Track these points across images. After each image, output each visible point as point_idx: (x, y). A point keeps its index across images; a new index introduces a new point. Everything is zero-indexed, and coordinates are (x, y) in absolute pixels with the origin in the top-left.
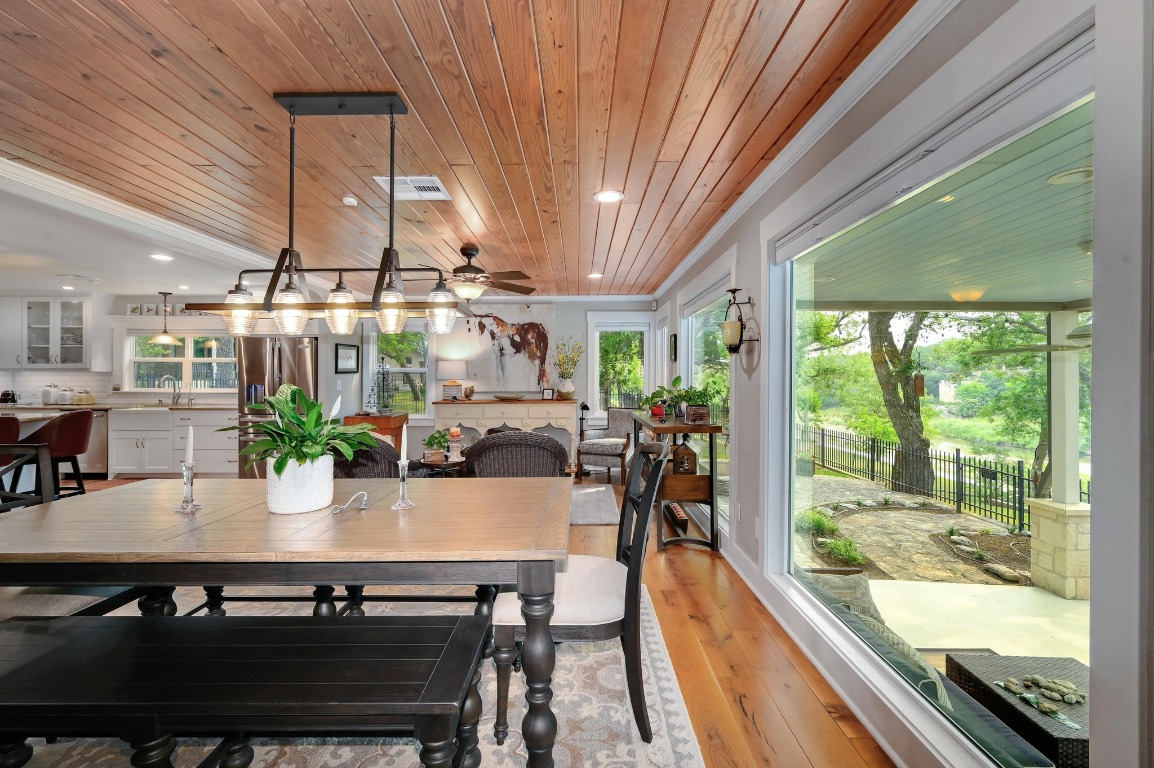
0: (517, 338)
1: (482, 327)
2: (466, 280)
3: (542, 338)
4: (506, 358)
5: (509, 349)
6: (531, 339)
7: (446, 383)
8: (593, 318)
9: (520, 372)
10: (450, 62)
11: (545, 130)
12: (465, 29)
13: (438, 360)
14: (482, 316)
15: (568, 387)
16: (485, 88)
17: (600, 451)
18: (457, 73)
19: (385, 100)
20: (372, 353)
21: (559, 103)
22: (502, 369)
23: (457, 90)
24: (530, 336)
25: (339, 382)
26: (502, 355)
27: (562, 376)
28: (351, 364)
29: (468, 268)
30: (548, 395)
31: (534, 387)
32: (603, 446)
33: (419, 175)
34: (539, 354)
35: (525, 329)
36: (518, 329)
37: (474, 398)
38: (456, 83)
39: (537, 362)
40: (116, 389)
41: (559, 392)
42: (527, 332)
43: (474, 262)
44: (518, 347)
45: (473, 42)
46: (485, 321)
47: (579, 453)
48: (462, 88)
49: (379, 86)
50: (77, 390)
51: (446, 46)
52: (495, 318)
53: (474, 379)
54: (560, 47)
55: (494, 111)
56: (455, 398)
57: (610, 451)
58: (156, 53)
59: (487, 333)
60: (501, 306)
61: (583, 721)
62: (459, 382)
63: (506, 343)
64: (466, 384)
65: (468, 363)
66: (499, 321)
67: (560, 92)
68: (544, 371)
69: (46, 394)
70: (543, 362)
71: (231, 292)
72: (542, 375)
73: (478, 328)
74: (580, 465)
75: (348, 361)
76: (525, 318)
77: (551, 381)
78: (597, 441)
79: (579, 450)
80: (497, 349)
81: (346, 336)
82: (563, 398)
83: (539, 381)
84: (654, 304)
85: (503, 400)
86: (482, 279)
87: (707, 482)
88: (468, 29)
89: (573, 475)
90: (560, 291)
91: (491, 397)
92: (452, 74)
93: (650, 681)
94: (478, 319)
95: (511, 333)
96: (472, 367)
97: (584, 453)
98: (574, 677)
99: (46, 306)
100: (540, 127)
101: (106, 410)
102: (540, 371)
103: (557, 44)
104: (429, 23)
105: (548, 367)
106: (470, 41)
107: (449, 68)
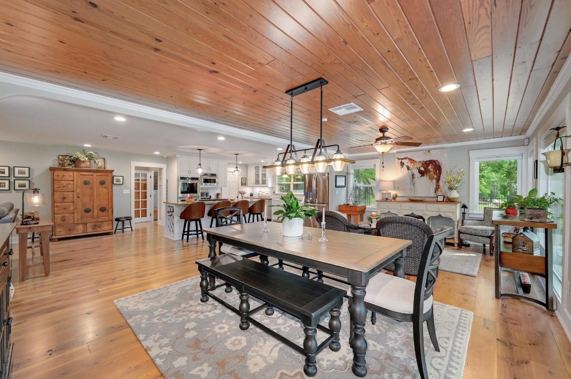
0: (422, 169)
1: (402, 164)
2: (382, 144)
3: (438, 168)
4: (416, 180)
5: (417, 174)
6: (431, 169)
7: (384, 192)
8: (473, 154)
9: (425, 187)
10: (335, 60)
11: (391, 69)
12: (334, 46)
13: (380, 181)
14: (402, 159)
15: (454, 194)
16: (353, 63)
17: (473, 232)
18: (339, 62)
19: (319, 82)
20: (352, 178)
21: (391, 56)
22: (414, 185)
23: (343, 68)
24: (430, 167)
25: (337, 191)
26: (413, 178)
27: (451, 189)
28: (343, 184)
29: (384, 138)
30: (440, 199)
31: (432, 194)
32: (475, 230)
33: (345, 104)
34: (435, 176)
35: (426, 164)
36: (422, 164)
37: (397, 199)
38: (341, 66)
39: (434, 181)
40: (274, 193)
41: (448, 198)
42: (428, 165)
43: (387, 134)
44: (422, 174)
45: (340, 49)
46: (404, 161)
47: (460, 232)
48: (344, 67)
49: (315, 78)
50: (266, 193)
51: (330, 55)
52: (410, 159)
53: (398, 190)
54: (378, 34)
55: (362, 70)
56: (387, 199)
57: (481, 234)
58: (255, 91)
59: (405, 167)
60: (413, 153)
61: (394, 357)
62: (390, 191)
63: (416, 172)
64: (393, 193)
65: (394, 182)
66: (411, 160)
67: (389, 51)
68: (439, 186)
69: (259, 194)
70: (438, 180)
71: (276, 161)
72: (437, 188)
73: (400, 164)
74: (460, 240)
75: (341, 182)
76: (428, 158)
77: (443, 192)
78: (472, 227)
79: (459, 231)
80: (411, 175)
81: (340, 172)
82: (450, 201)
83: (435, 191)
84: (526, 141)
85: (412, 201)
86: (389, 142)
87: (543, 261)
88: (335, 46)
89: (456, 245)
90: (448, 141)
91: (406, 199)
92: (337, 64)
93: (444, 359)
94: (400, 160)
95: (418, 166)
96: (396, 184)
97: (462, 233)
98: (400, 338)
99: (259, 167)
100: (388, 69)
101: (271, 199)
102: (436, 186)
103: (376, 34)
104: (321, 51)
105: (441, 183)
106: (338, 50)
107: (335, 62)
